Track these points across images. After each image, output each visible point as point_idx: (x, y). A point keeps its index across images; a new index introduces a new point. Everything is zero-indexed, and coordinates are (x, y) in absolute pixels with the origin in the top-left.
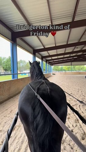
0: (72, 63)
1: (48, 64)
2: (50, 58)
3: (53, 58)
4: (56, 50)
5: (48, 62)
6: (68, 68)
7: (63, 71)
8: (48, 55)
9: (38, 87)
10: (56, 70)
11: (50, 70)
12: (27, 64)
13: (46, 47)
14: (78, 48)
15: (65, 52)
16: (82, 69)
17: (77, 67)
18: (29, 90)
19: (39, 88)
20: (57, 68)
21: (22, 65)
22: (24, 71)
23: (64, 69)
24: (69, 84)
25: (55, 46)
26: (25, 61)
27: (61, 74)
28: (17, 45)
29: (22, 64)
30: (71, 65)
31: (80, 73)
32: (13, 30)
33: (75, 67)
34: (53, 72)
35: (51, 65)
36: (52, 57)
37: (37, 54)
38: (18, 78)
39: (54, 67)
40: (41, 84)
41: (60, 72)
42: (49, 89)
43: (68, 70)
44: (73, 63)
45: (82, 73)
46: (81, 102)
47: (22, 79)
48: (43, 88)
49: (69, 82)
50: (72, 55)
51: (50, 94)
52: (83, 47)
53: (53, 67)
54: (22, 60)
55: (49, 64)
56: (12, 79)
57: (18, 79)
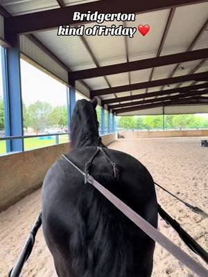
0: (165, 107)
1: (106, 112)
2: (112, 96)
3: (120, 95)
4: (127, 73)
5: (106, 105)
6: (156, 121)
7: (141, 129)
8: (108, 87)
9: (90, 161)
10: (126, 126)
11: (111, 126)
12: (55, 111)
13: (103, 64)
14: (185, 69)
15: (151, 78)
16: (188, 123)
17: (176, 117)
18: (68, 170)
19: (92, 165)
20: (128, 122)
21: (42, 115)
22: (46, 130)
23: (144, 123)
24: (164, 163)
25: (126, 62)
26: (48, 105)
27: (138, 135)
28: (21, 55)
29: (40, 112)
30: (164, 114)
31: (184, 134)
32: (8, 10)
33: (171, 118)
34: (118, 130)
35: (113, 113)
36: (117, 94)
37: (77, 83)
38: (25, 150)
39: (121, 120)
40: (95, 156)
41: (135, 130)
42: (116, 166)
43: (155, 127)
44: (168, 109)
45: (189, 133)
46: (196, 210)
47: (37, 153)
48: (100, 166)
49: (163, 157)
50: (166, 88)
51: (118, 179)
52: (198, 67)
53: (118, 118)
54: (41, 101)
55: (109, 110)
56: (8, 152)
57: (24, 153)
